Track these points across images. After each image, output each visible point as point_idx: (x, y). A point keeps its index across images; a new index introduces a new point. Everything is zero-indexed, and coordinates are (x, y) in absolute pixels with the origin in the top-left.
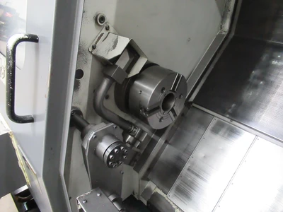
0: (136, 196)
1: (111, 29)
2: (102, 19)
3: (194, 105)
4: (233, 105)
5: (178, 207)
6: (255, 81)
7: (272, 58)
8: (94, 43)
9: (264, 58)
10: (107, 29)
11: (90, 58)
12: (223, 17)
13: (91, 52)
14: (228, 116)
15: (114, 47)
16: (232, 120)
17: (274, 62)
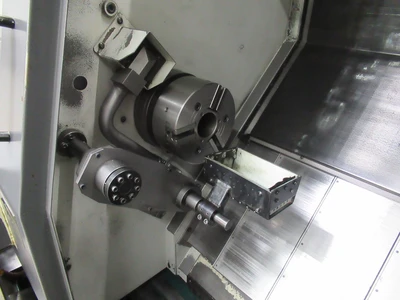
0: (171, 270)
1: (126, 23)
2: (112, 8)
3: (252, 138)
4: (304, 136)
5: (230, 283)
6: (334, 102)
7: (356, 71)
8: (101, 41)
9: (346, 71)
10: (120, 22)
11: (96, 61)
12: (291, 19)
13: (97, 54)
14: (296, 151)
15: (127, 44)
16: (302, 156)
17: (359, 77)
